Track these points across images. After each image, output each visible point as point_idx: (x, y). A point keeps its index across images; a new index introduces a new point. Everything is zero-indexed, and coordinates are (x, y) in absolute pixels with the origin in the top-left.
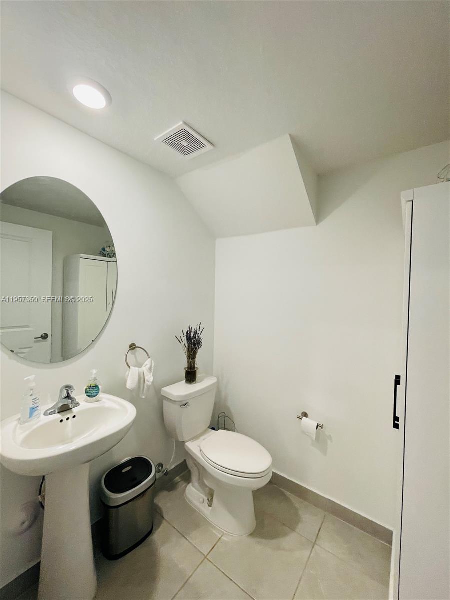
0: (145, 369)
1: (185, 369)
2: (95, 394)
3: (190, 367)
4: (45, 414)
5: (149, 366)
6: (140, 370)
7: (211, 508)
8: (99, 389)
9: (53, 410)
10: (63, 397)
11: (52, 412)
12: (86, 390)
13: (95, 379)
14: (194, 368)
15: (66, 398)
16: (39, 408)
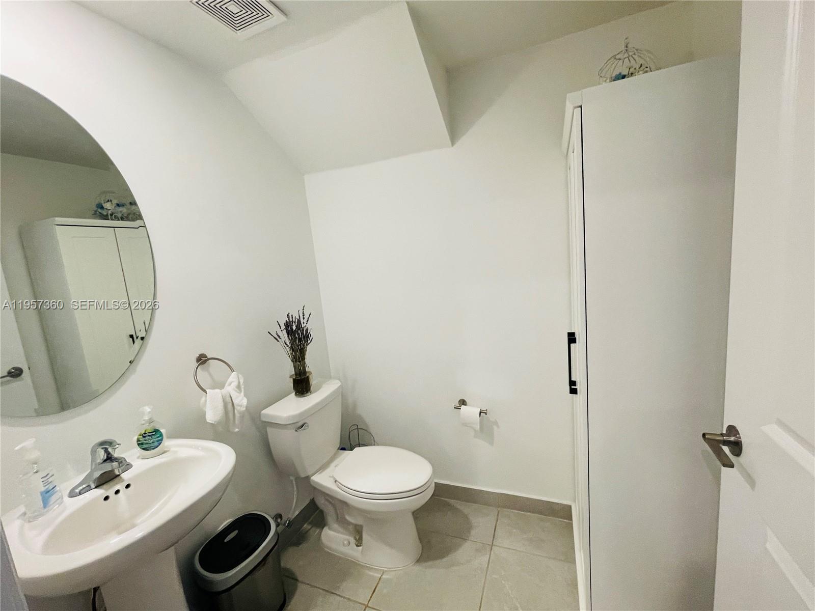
0: (230, 388)
1: (291, 377)
2: (156, 444)
3: (298, 372)
4: (72, 495)
5: (235, 384)
6: (224, 391)
7: (360, 548)
8: (161, 435)
9: (84, 486)
10: (99, 460)
11: (84, 489)
12: (138, 440)
13: (151, 421)
14: (305, 372)
15: (105, 461)
16: (57, 488)
